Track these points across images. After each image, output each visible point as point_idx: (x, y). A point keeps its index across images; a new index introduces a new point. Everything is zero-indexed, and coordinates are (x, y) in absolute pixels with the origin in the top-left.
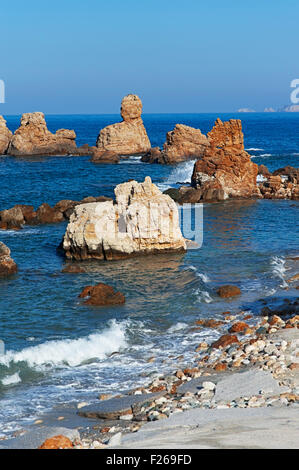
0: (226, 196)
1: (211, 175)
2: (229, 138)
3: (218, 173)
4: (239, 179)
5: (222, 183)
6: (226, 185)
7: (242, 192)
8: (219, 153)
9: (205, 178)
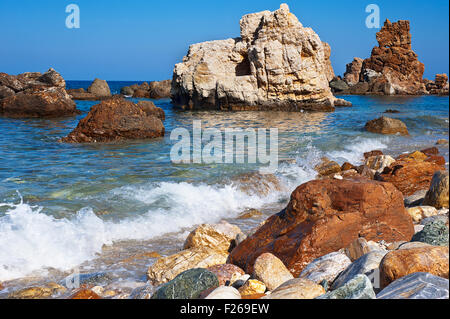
0: (392, 91)
1: (378, 72)
2: (397, 38)
3: (386, 69)
4: (405, 77)
5: (389, 79)
6: (393, 82)
7: (408, 89)
8: (387, 52)
9: (372, 74)
